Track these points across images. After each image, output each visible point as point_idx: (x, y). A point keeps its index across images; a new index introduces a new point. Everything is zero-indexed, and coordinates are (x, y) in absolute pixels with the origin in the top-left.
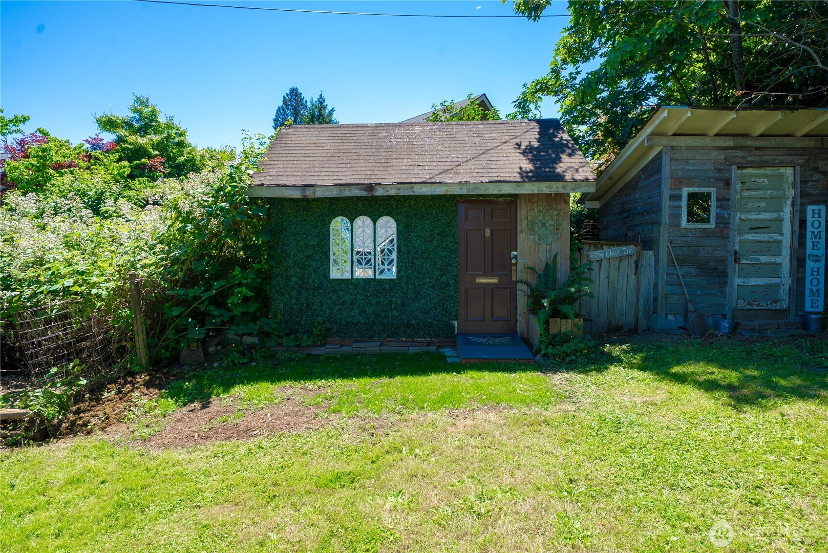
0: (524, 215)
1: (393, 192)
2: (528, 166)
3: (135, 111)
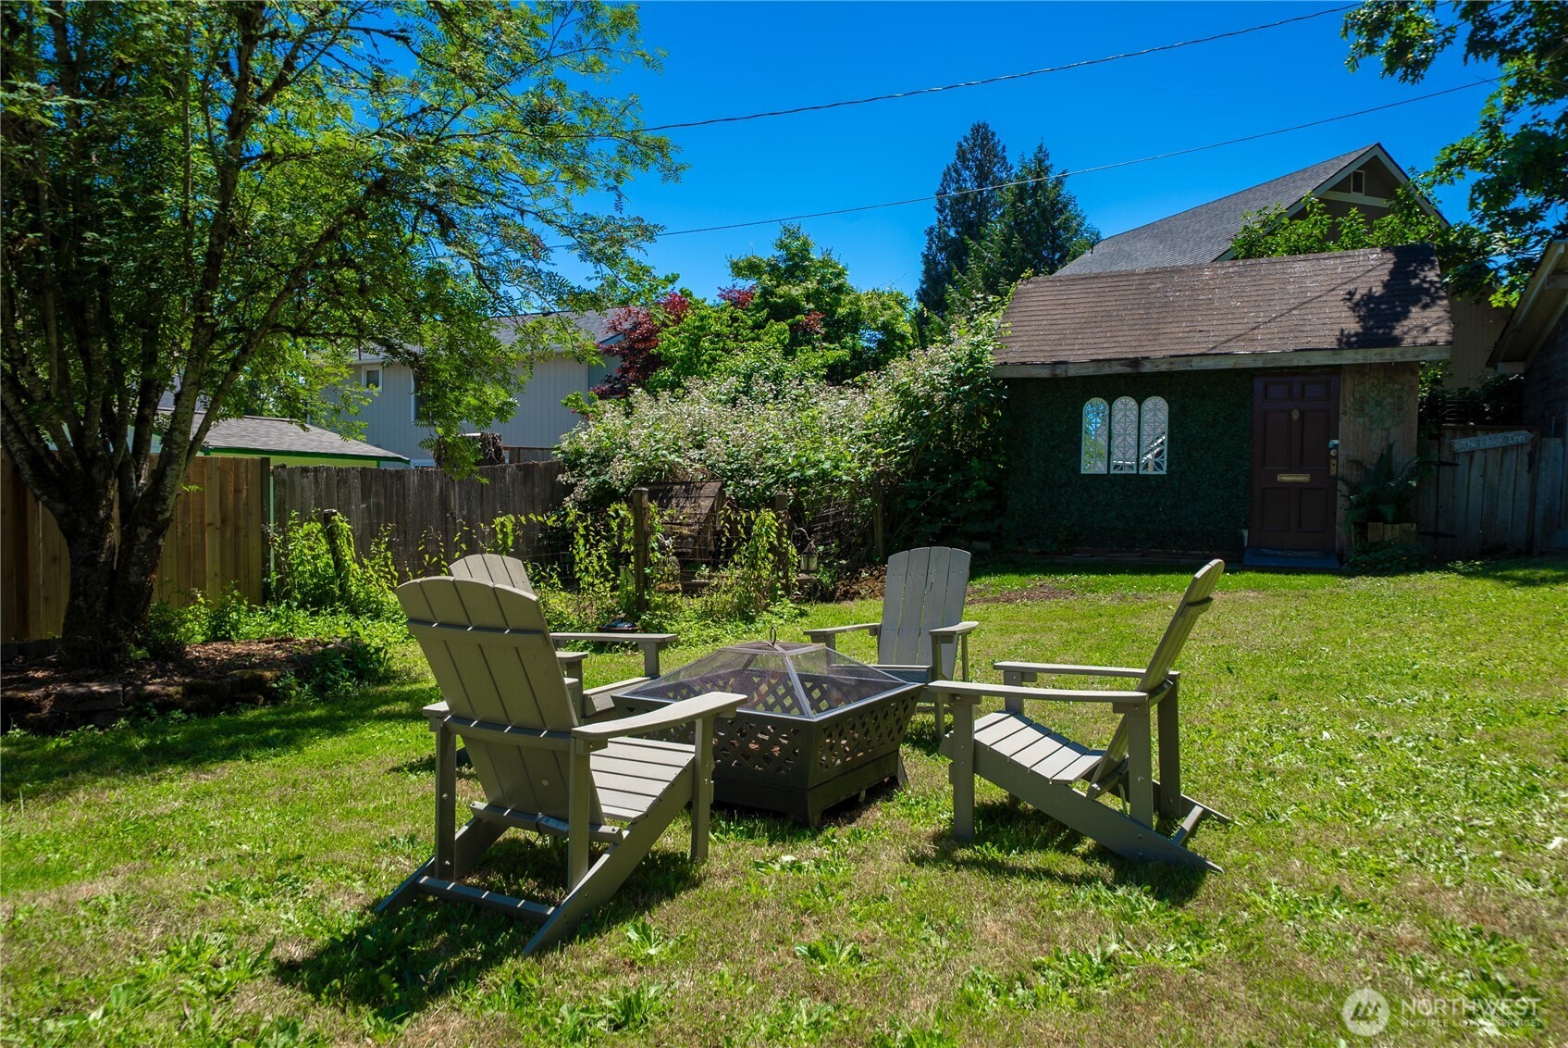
0: (1349, 392)
1: (1164, 367)
3: (782, 246)
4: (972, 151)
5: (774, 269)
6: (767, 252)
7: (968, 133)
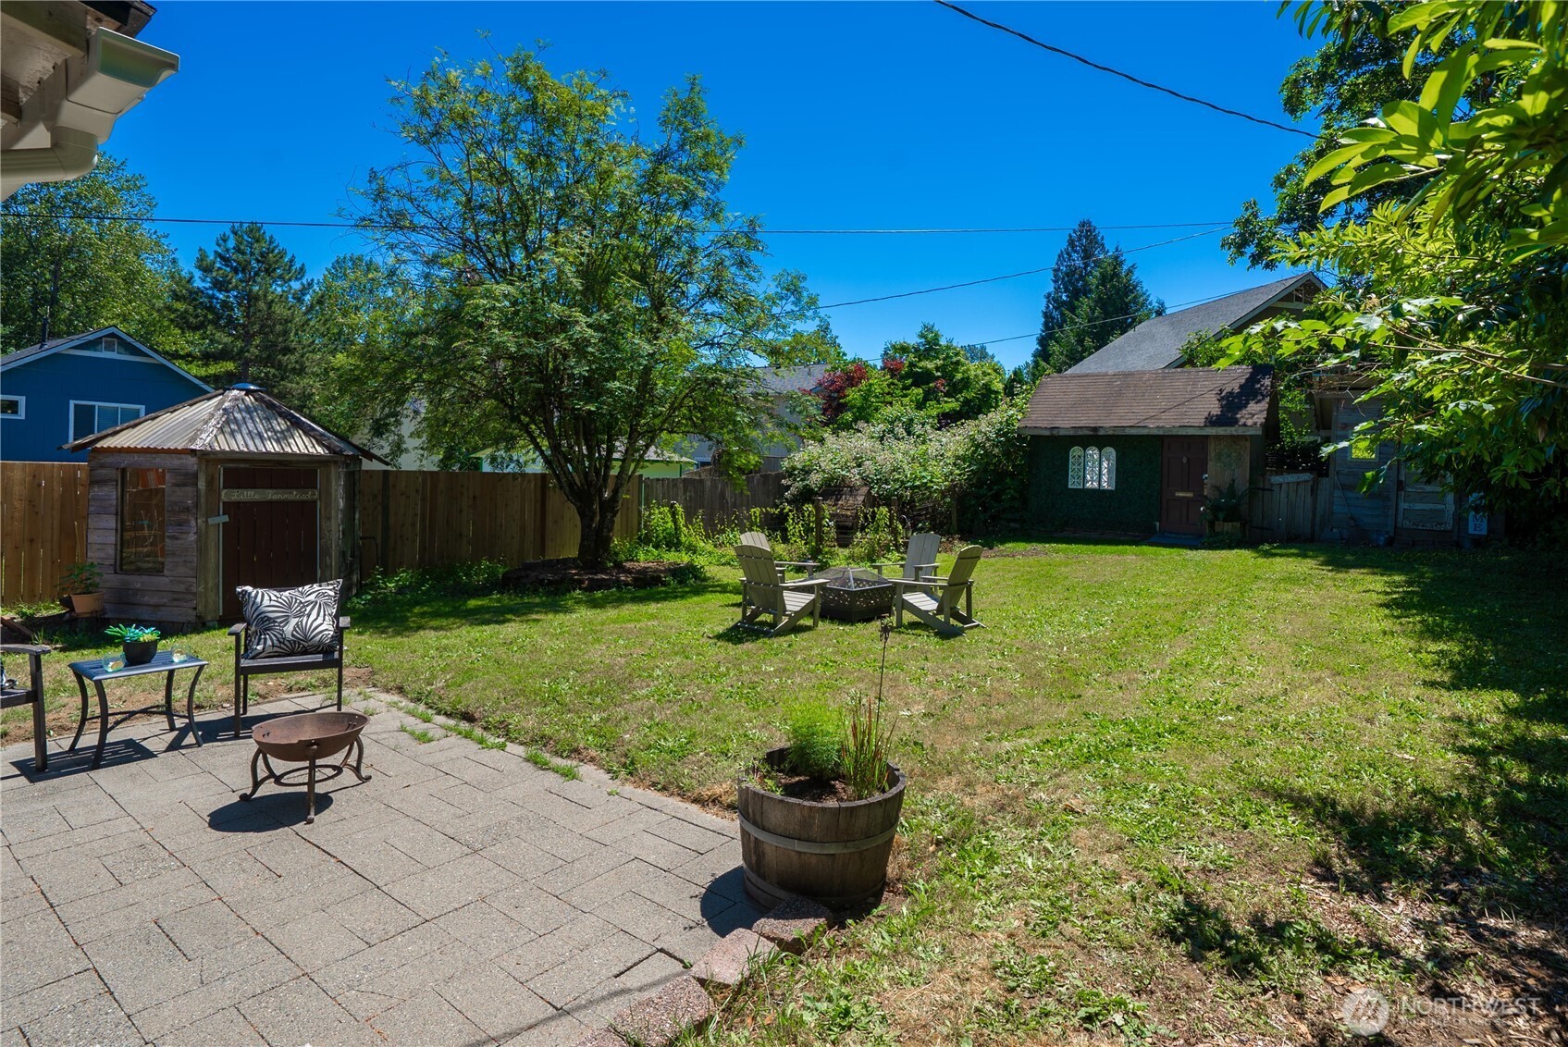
0: (1212, 449)
1: (1110, 433)
2: (1216, 411)
3: (922, 336)
4: (1080, 239)
5: (917, 350)
6: (913, 340)
7: (1076, 227)
